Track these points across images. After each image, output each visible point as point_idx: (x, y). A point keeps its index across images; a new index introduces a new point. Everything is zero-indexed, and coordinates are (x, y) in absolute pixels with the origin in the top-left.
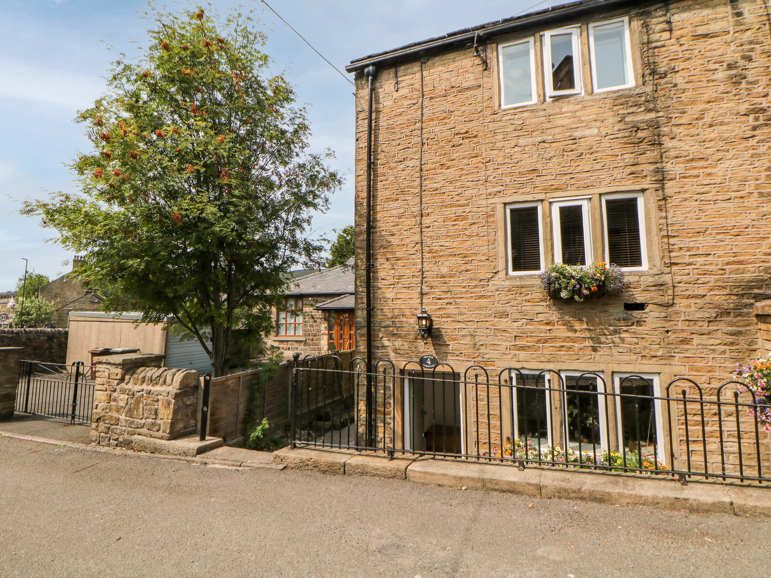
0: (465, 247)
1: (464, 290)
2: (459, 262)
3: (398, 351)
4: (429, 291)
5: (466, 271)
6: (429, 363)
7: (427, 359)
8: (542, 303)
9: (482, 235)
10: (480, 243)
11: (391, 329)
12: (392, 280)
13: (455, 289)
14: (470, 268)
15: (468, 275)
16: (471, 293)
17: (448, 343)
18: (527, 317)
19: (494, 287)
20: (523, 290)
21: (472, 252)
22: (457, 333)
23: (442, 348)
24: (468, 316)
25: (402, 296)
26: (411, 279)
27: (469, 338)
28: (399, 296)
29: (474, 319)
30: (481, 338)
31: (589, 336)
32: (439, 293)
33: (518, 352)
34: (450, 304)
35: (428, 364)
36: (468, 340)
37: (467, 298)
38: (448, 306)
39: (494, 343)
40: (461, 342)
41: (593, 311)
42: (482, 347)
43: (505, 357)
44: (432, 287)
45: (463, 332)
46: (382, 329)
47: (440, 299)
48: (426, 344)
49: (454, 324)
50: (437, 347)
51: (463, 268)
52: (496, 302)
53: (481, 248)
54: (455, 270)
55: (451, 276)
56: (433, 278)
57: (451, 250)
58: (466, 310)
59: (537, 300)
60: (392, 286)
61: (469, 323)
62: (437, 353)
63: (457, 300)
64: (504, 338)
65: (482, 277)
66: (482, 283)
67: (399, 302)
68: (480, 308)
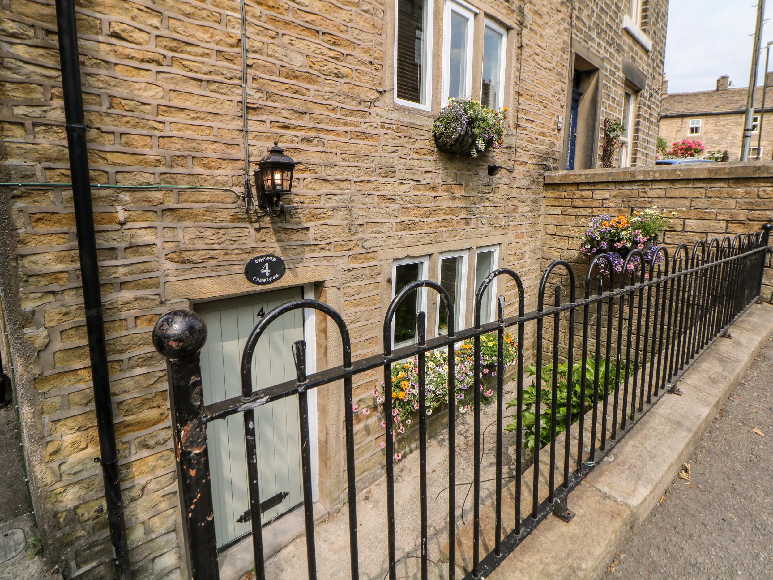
0: (338, 21)
1: (333, 115)
2: (325, 51)
3: (187, 255)
4: (261, 102)
5: (337, 75)
6: (267, 271)
7: (263, 263)
8: (428, 157)
9: (365, 7)
10: (362, 24)
11: (158, 195)
12: (151, 47)
13: (317, 110)
14: (344, 71)
15: (342, 86)
16: (346, 124)
17: (306, 225)
18: (414, 178)
19: (379, 121)
20: (413, 132)
21: (348, 37)
22: (321, 205)
23: (295, 236)
24: (340, 170)
25: (187, 104)
26: (212, 61)
27: (343, 212)
28: (176, 102)
29: (350, 177)
30: (360, 212)
31: (464, 205)
32: (285, 113)
33: (403, 233)
34: (309, 140)
35: (263, 275)
36: (339, 218)
37: (338, 134)
38: (304, 146)
39: (377, 220)
40: (329, 222)
41: (469, 173)
42: (360, 229)
43: (390, 242)
44: (269, 95)
45: (332, 203)
46: (125, 197)
47: (287, 127)
48: (258, 230)
49: (314, 185)
50: (283, 236)
51: (331, 66)
52: (380, 148)
53: (363, 36)
54: (317, 67)
55: (310, 79)
56: (271, 73)
57: (309, 18)
58: (339, 158)
59: (425, 151)
60: (153, 67)
61: (342, 185)
62: (284, 249)
63: (322, 135)
64: (390, 211)
65: (363, 96)
66: (361, 108)
67: (179, 117)
68: (358, 156)
